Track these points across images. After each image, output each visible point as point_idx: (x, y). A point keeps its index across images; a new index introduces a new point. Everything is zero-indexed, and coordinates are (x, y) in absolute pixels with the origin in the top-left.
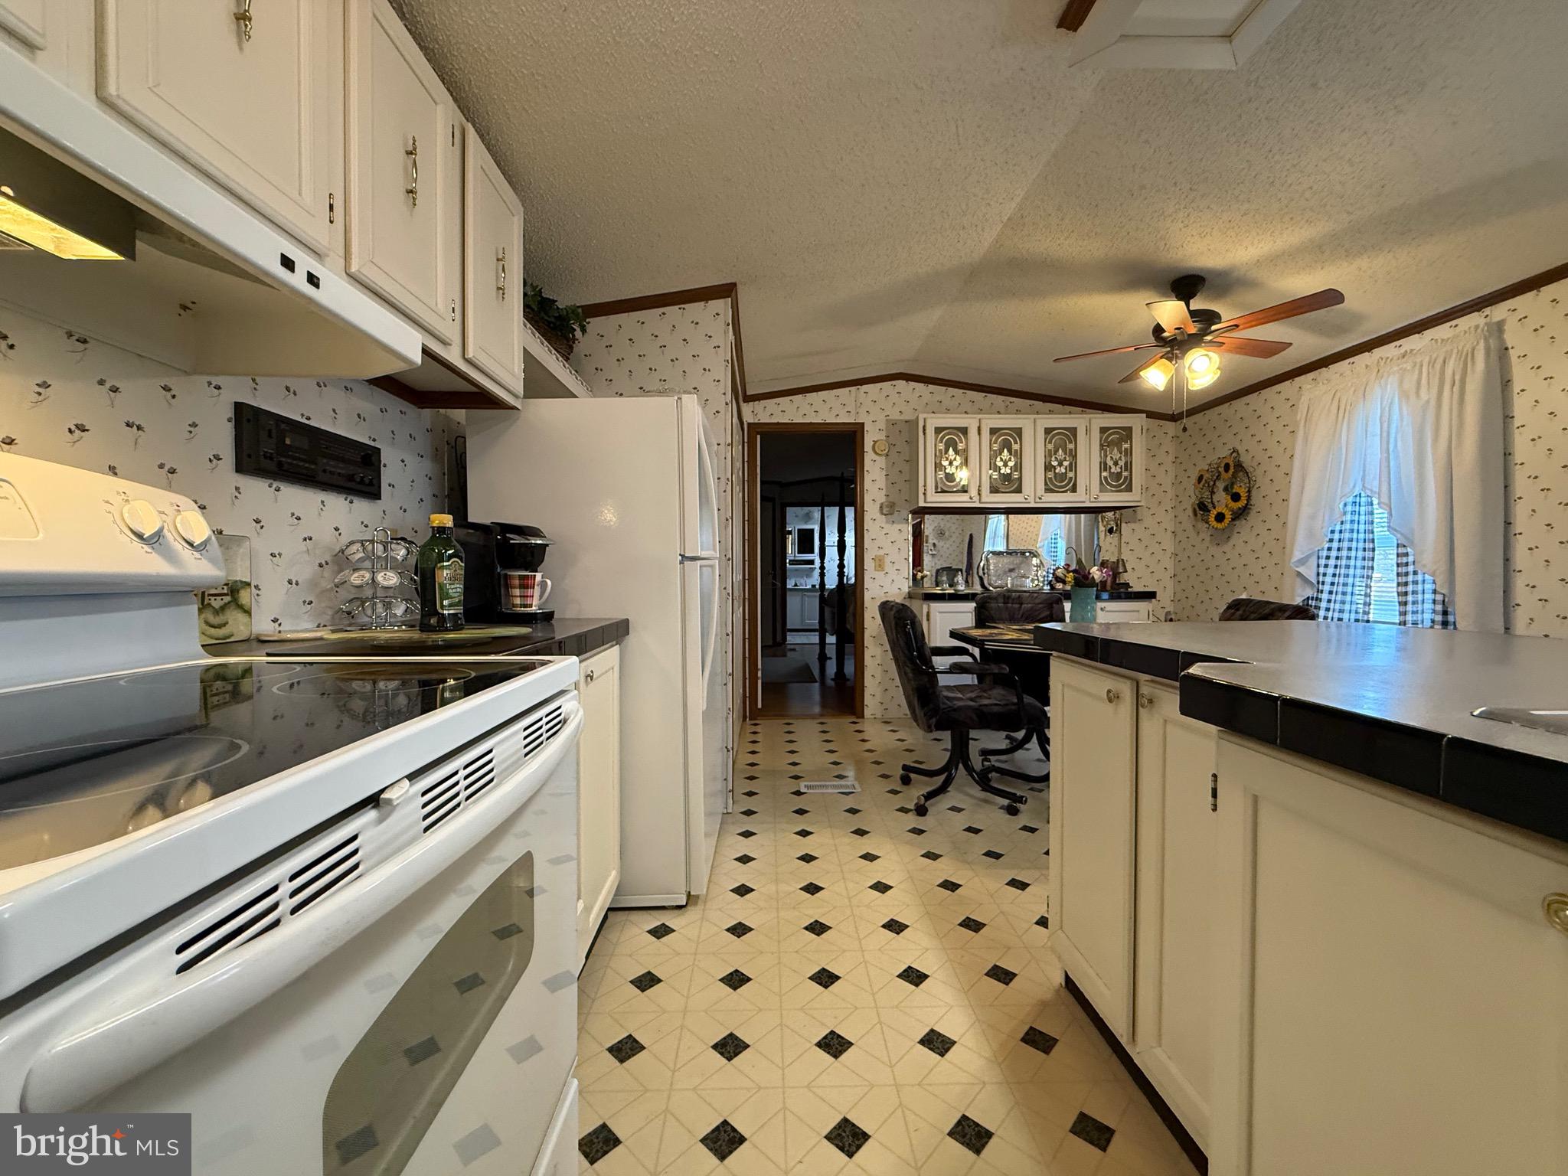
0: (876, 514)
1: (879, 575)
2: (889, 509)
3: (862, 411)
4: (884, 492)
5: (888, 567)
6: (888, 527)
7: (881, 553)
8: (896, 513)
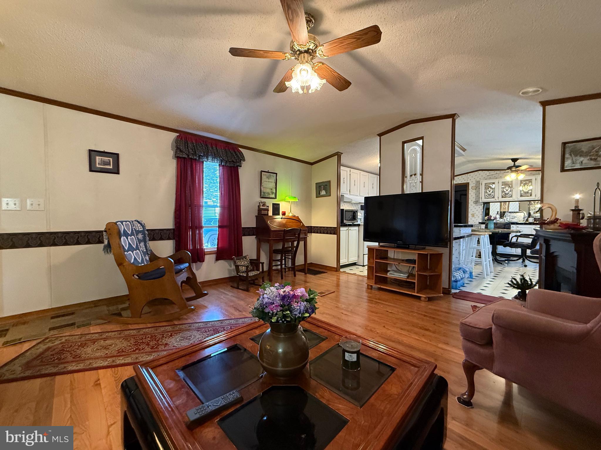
0: (472, 204)
1: (473, 218)
2: (476, 202)
3: (469, 180)
4: (475, 198)
5: (475, 216)
6: (475, 207)
7: (474, 213)
8: (478, 203)
